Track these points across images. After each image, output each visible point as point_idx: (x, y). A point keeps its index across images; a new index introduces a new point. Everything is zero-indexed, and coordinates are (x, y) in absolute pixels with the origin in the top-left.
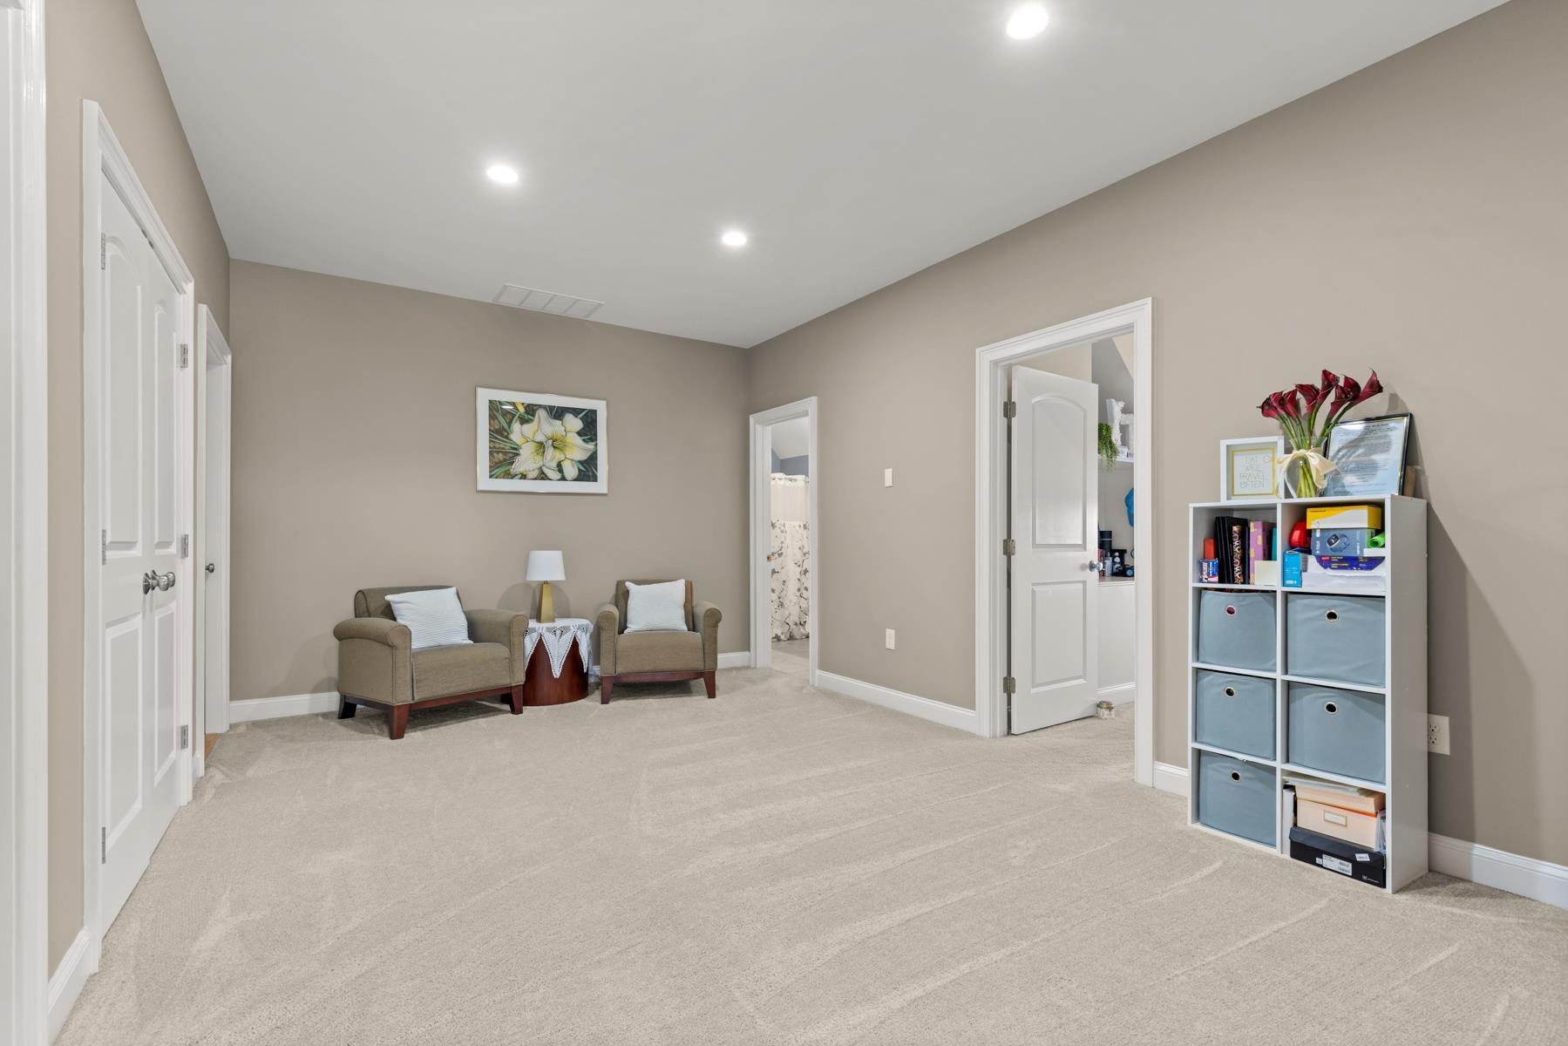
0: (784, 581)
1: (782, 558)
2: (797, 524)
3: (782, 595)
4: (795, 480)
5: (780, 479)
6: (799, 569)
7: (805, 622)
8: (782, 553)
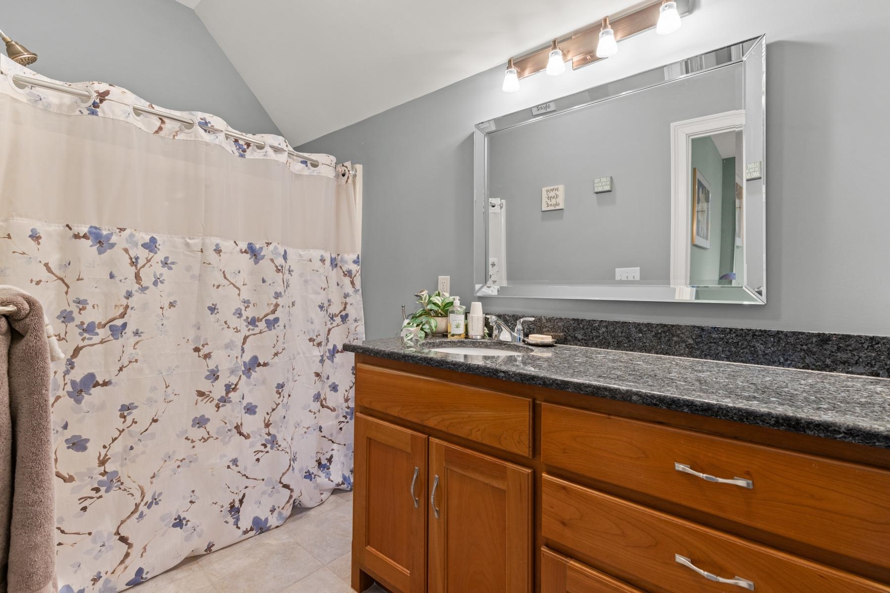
0: (281, 386)
1: (278, 330)
2: (316, 254)
3: (275, 417)
4: (315, 165)
5: (277, 150)
6: (317, 352)
7: (330, 460)
8: (276, 320)
